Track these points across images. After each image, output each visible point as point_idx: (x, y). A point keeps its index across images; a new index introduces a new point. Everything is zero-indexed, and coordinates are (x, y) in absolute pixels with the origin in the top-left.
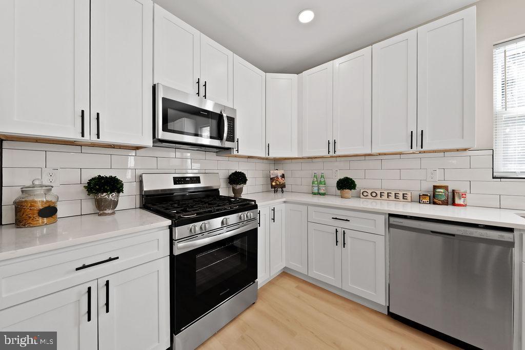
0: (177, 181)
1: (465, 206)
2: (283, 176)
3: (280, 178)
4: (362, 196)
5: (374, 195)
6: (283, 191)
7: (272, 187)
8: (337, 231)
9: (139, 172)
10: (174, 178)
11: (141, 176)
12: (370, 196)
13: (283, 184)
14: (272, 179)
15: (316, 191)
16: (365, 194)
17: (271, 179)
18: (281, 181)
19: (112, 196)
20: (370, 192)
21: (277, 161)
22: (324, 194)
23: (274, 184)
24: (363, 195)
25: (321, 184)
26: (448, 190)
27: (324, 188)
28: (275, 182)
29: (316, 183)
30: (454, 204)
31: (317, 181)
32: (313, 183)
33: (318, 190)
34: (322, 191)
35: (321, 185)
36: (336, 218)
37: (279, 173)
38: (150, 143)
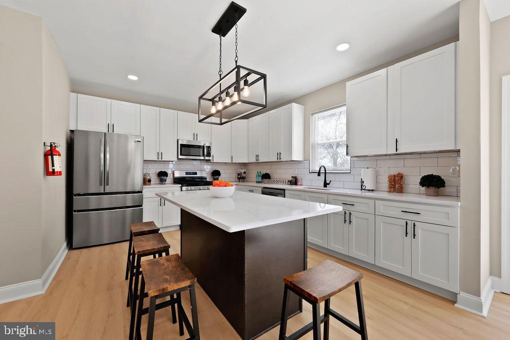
0: (187, 173)
2: (245, 173)
3: (243, 174)
9: (173, 170)
10: (186, 172)
11: (174, 171)
12: (276, 183)
13: (245, 177)
15: (257, 181)
17: (238, 174)
19: (165, 178)
20: (275, 180)
23: (239, 177)
24: (273, 182)
26: (296, 179)
27: (260, 179)
35: (259, 177)
37: (243, 171)
38: (176, 160)
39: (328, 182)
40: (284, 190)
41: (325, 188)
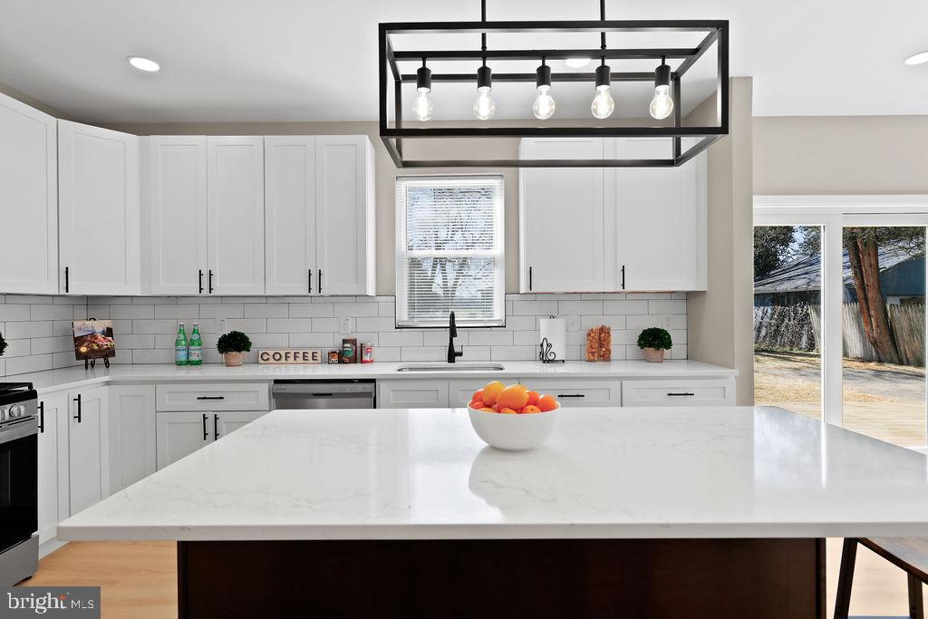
1: (372, 361)
2: (109, 332)
3: (100, 337)
4: (261, 361)
5: (277, 358)
6: (107, 364)
7: (79, 356)
8: (205, 418)
12: (272, 360)
13: (108, 348)
14: (79, 341)
15: (183, 359)
16: (265, 357)
17: (76, 339)
18: (105, 343)
20: (271, 353)
21: (91, 302)
22: (199, 363)
23: (83, 349)
24: (262, 358)
25: (193, 344)
26: (356, 346)
27: (197, 352)
28: (87, 347)
29: (183, 343)
30: (362, 362)
31: (185, 339)
32: (177, 343)
33: (188, 355)
34: (194, 358)
35: (192, 348)
36: (205, 398)
37: (99, 326)
39: (457, 349)
40: (373, 381)
41: (451, 365)
